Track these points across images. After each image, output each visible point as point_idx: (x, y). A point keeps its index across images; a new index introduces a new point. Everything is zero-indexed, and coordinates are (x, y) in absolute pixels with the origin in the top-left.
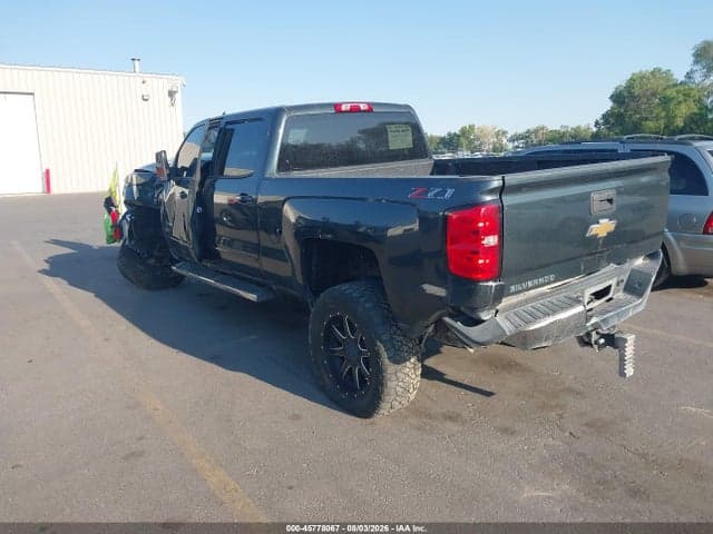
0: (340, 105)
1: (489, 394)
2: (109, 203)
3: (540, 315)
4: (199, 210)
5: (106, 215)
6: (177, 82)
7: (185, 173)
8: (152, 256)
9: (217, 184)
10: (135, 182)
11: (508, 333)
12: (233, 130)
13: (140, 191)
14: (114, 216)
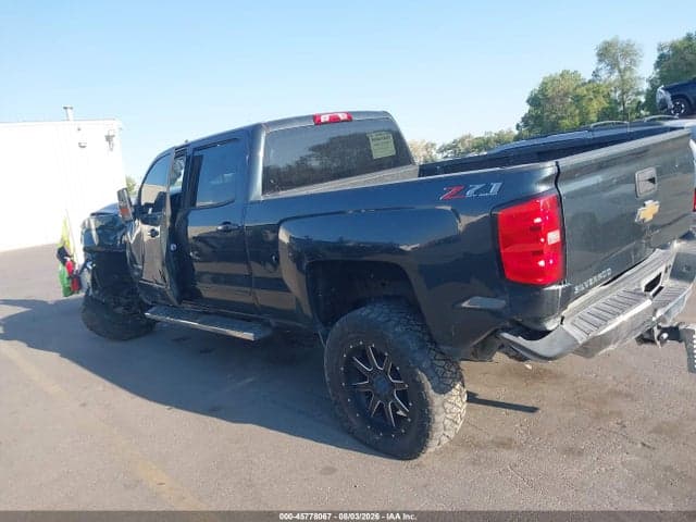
0: (320, 116)
1: (533, 410)
2: (62, 253)
3: (610, 316)
4: (173, 247)
5: (61, 267)
6: (113, 126)
7: (150, 210)
8: (119, 305)
9: (190, 217)
10: (93, 227)
11: (580, 342)
12: (202, 156)
13: (99, 235)
14: (70, 267)
